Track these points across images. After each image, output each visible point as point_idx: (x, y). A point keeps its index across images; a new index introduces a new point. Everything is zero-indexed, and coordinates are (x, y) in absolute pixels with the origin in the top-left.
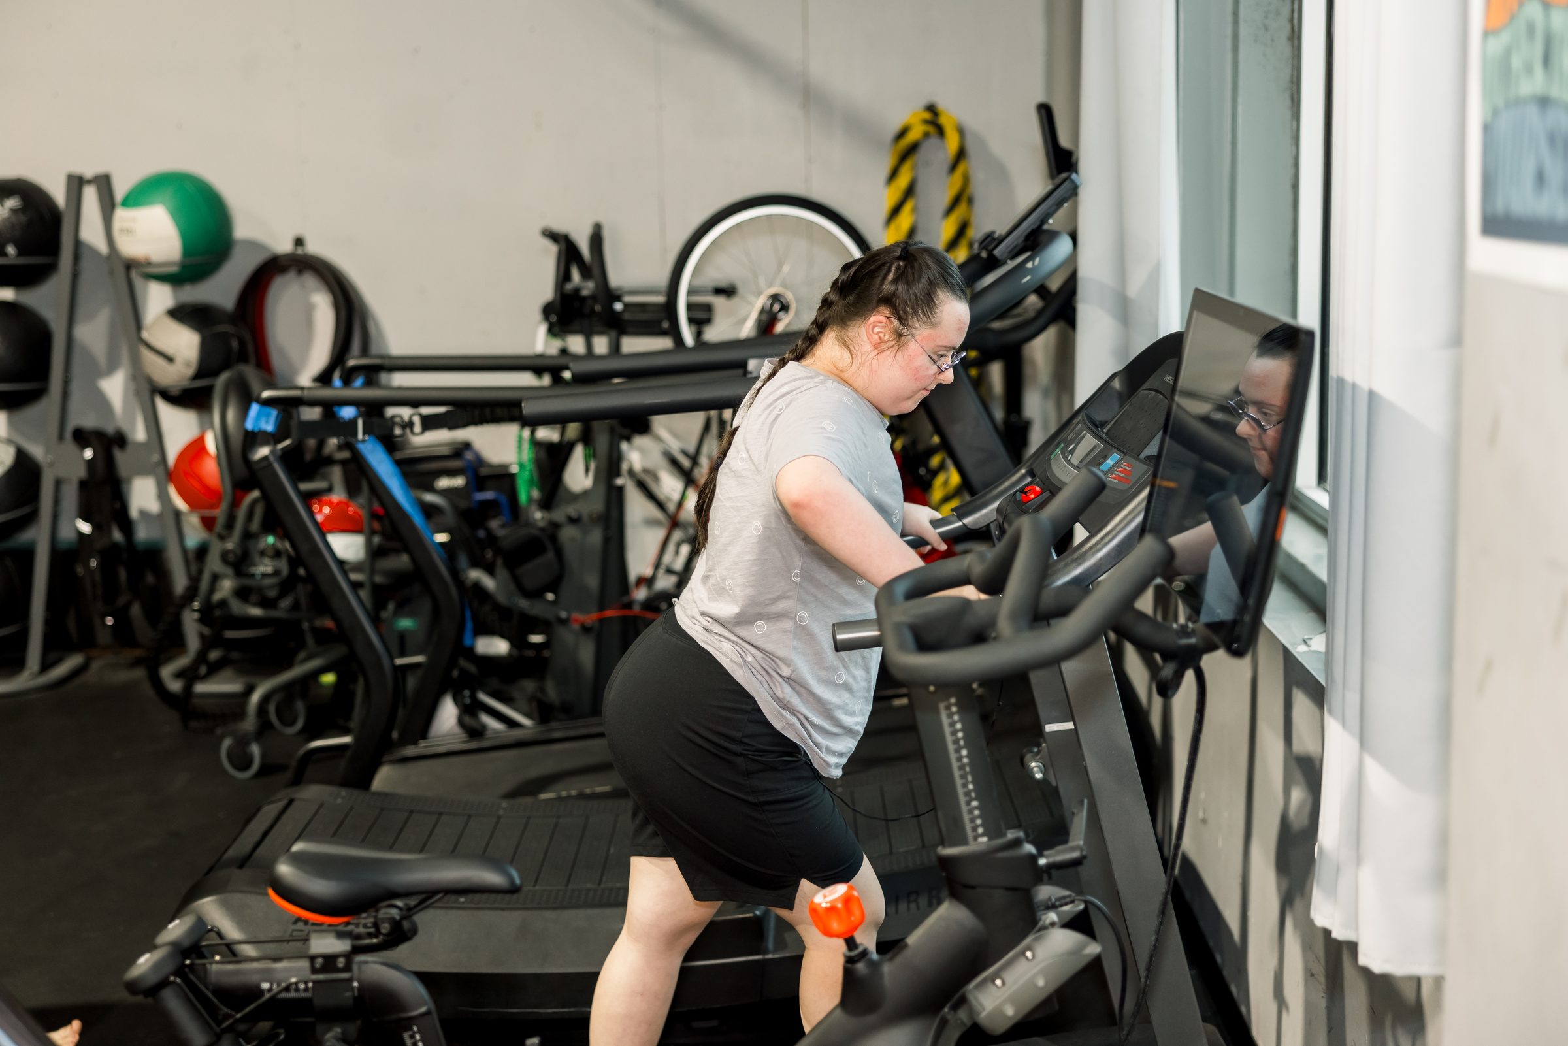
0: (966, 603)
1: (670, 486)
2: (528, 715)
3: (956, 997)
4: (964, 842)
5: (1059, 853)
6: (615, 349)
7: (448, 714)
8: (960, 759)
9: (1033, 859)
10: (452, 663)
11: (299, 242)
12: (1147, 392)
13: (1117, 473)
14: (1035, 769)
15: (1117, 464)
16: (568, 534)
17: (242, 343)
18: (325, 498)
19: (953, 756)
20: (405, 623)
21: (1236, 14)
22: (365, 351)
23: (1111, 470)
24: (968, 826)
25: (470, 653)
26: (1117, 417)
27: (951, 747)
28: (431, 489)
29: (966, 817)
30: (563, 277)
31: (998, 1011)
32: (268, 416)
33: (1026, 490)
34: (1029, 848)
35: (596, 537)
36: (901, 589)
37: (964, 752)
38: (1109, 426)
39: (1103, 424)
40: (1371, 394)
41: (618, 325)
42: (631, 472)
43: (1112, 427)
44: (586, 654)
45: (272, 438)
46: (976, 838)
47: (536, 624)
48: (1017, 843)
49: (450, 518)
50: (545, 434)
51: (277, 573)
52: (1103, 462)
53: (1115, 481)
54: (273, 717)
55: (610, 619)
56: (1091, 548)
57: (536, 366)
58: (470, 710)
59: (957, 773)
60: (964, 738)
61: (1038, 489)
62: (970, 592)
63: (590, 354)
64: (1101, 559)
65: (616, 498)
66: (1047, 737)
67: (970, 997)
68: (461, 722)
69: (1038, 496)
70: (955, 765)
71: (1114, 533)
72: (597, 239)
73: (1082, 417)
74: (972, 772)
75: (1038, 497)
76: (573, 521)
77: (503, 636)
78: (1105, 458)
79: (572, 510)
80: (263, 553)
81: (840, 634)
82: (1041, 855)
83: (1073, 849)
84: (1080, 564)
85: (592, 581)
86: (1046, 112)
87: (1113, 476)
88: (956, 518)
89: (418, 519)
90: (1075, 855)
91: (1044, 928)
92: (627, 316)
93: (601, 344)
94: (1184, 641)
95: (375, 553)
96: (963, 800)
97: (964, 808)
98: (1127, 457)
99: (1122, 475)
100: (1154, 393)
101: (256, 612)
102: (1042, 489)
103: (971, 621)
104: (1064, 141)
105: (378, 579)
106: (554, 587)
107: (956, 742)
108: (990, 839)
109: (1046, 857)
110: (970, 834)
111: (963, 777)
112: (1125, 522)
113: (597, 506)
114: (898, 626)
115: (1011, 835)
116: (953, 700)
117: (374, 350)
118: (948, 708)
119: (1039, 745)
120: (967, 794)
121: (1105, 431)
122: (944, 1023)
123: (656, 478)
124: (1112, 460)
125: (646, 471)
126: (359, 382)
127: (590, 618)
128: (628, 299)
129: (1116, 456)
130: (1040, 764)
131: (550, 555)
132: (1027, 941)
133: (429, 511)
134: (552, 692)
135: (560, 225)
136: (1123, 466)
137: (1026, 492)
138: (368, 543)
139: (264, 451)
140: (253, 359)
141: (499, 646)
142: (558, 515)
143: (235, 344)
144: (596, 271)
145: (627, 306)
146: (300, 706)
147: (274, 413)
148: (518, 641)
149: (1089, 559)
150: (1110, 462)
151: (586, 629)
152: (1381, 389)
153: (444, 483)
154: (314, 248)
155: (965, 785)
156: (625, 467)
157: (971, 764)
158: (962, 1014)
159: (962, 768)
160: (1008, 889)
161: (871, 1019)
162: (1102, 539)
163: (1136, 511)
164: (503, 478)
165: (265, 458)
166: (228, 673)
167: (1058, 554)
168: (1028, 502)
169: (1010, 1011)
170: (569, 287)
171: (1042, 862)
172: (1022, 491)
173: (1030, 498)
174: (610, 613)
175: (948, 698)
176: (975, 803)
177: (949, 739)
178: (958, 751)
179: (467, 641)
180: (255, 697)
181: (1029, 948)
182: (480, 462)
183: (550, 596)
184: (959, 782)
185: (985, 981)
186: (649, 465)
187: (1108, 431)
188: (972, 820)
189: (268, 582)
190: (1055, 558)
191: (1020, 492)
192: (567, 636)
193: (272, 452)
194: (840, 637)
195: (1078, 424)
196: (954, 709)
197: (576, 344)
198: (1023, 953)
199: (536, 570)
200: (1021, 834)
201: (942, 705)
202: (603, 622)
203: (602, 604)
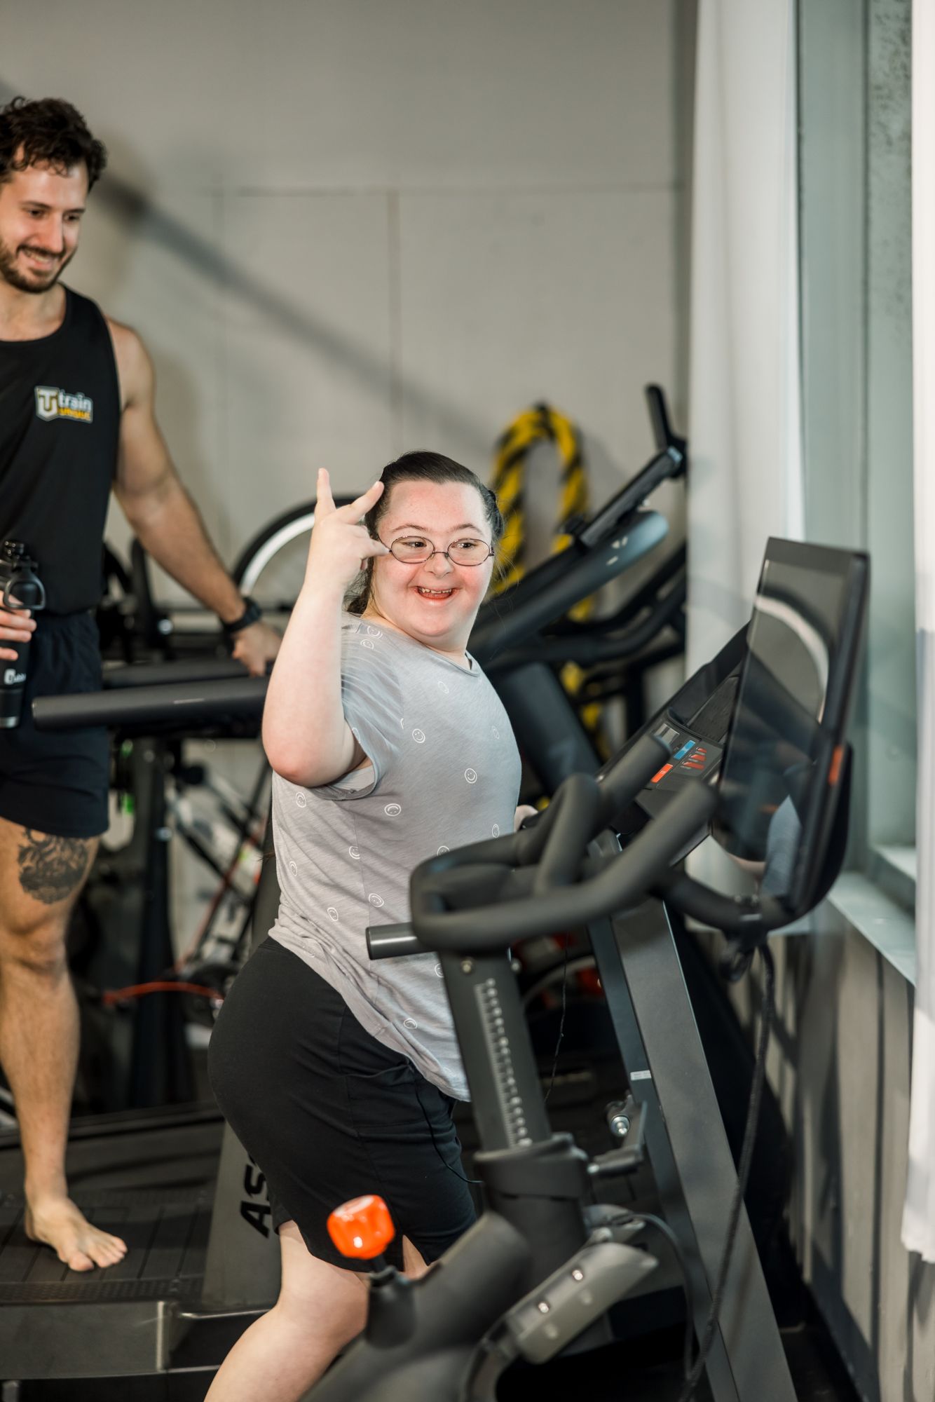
1: (224, 840)
3: (496, 1326)
4: (503, 1144)
5: (611, 1159)
8: (499, 1049)
9: (583, 1165)
12: (732, 679)
13: (691, 760)
14: (620, 1125)
15: (692, 751)
19: (491, 1046)
21: (866, 283)
23: (686, 757)
24: (509, 1127)
26: (702, 709)
27: (489, 1036)
29: (507, 1117)
31: (539, 1334)
34: (577, 1153)
35: (133, 899)
37: (504, 1042)
38: (692, 721)
39: (687, 719)
41: (163, 647)
42: (180, 828)
44: (122, 1039)
46: (518, 1139)
48: (563, 1146)
52: (678, 751)
53: (689, 768)
55: (151, 994)
59: (496, 1066)
60: (504, 1025)
65: (158, 854)
66: (632, 1086)
67: (512, 1324)
70: (493, 1057)
74: (514, 1065)
76: (110, 879)
78: (680, 746)
81: (374, 939)
82: (591, 1161)
83: (628, 1154)
85: (129, 952)
87: (688, 763)
90: (630, 1160)
91: (595, 1244)
92: (177, 640)
94: (747, 917)
96: (502, 1096)
97: (504, 1107)
98: (703, 742)
99: (696, 761)
107: (495, 1029)
108: (534, 1140)
109: (598, 1163)
110: (511, 1136)
111: (503, 1070)
113: (138, 862)
114: (427, 895)
115: (557, 1138)
116: (491, 982)
118: (485, 991)
119: (623, 1098)
120: (508, 1089)
121: (688, 723)
122: (482, 1357)
123: (208, 833)
124: (687, 748)
125: (199, 825)
127: (127, 994)
128: (178, 620)
129: (692, 743)
130: (626, 1119)
132: (575, 1260)
136: (698, 751)
144: (137, 582)
145: (177, 629)
150: (685, 750)
151: (121, 1010)
155: (505, 1080)
156: (171, 820)
157: (512, 1055)
158: (505, 1347)
159: (501, 1059)
160: (556, 1199)
161: (399, 1351)
167: (623, 848)
169: (552, 1333)
171: (593, 1169)
174: (152, 987)
175: (483, 980)
176: (516, 1101)
177: (487, 1027)
178: (497, 1040)
181: (578, 1267)
184: (498, 1076)
185: (527, 1306)
186: (202, 817)
187: (691, 725)
188: (514, 1120)
190: (621, 849)
192: (99, 1018)
194: (374, 943)
195: (660, 719)
196: (492, 992)
198: (570, 1273)
200: (568, 1137)
201: (478, 989)
202: (142, 999)
203: (142, 977)
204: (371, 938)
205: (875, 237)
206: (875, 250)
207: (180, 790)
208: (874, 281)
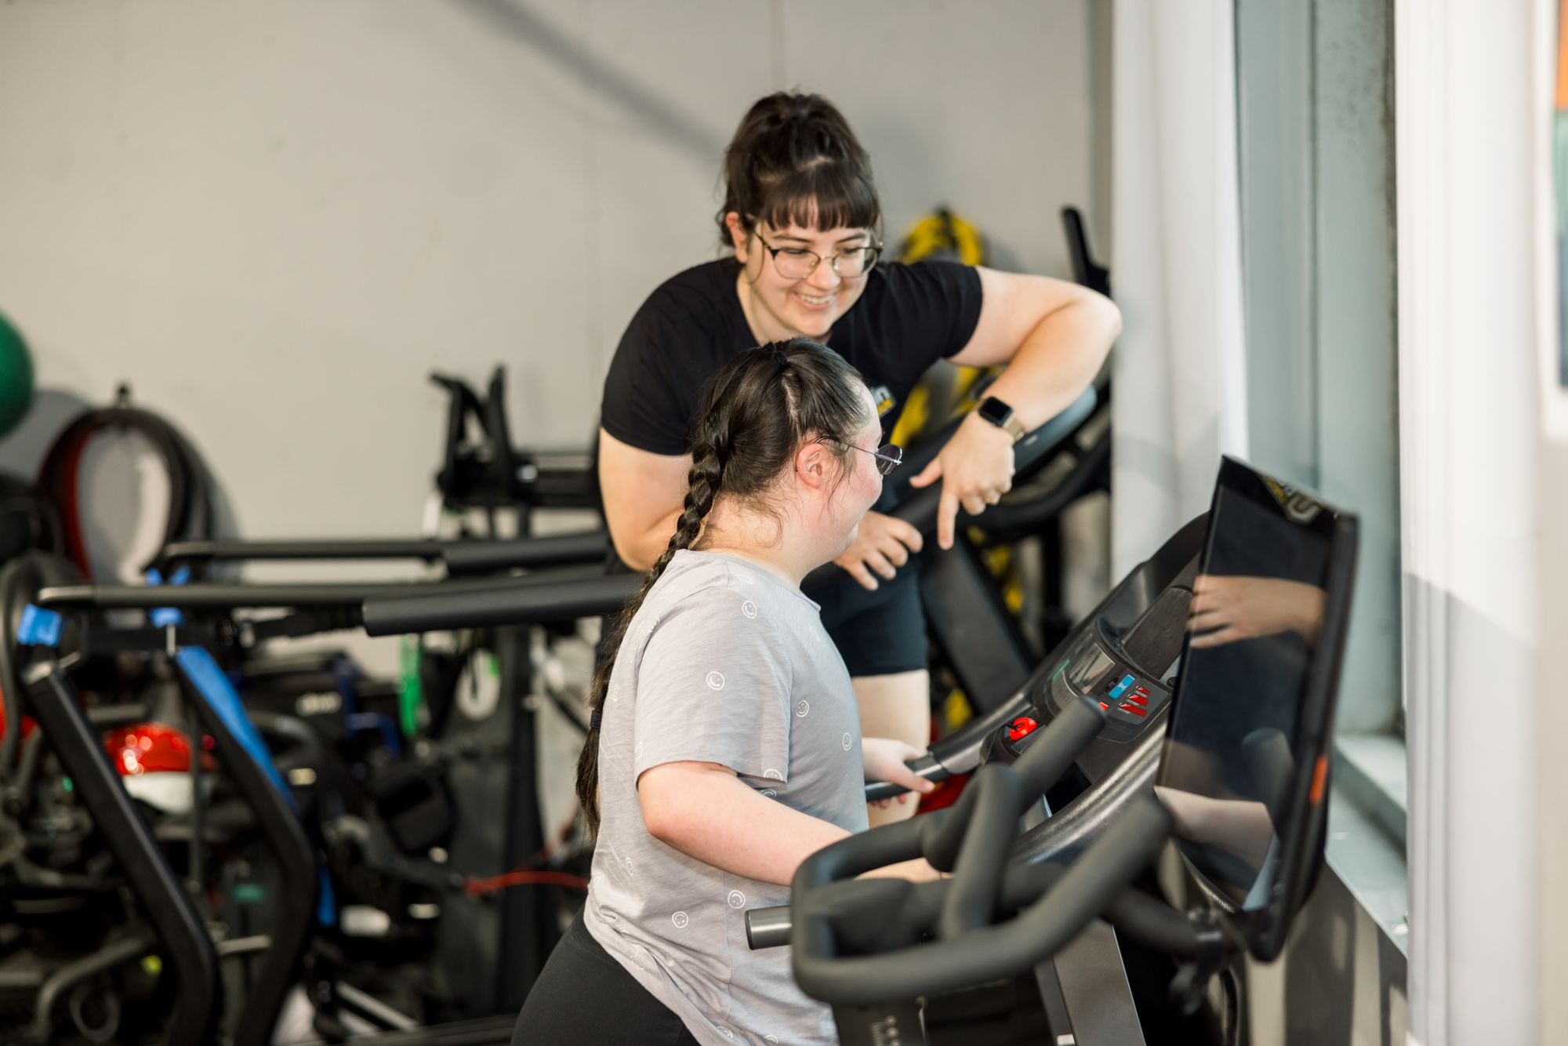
0: (906, 887)
2: (408, 1014)
6: (524, 528)
7: (299, 1013)
10: (305, 947)
11: (123, 391)
12: (1176, 590)
13: (1129, 701)
15: (1131, 689)
16: (463, 773)
17: (45, 524)
18: (142, 727)
20: (249, 893)
21: (1313, 92)
22: (209, 531)
23: (1123, 696)
25: (336, 933)
26: (1139, 623)
28: (291, 711)
30: (457, 433)
32: (48, 624)
33: (1014, 724)
35: (498, 777)
36: (828, 865)
38: (1129, 636)
39: (1124, 631)
40: (1449, 599)
41: (527, 499)
42: (550, 692)
43: (1132, 637)
44: (486, 931)
45: (54, 653)
47: (421, 893)
49: (313, 751)
50: (437, 640)
51: (76, 827)
52: (1113, 687)
53: (1128, 712)
54: (77, 1019)
55: (519, 886)
56: (1091, 805)
57: (425, 551)
58: (327, 1009)
61: (1032, 722)
62: (917, 870)
63: (492, 537)
64: (1105, 820)
65: (524, 726)
68: (316, 1025)
69: (1031, 732)
71: (1122, 784)
72: (498, 384)
73: (1096, 625)
75: (1031, 734)
76: (470, 756)
77: (379, 906)
78: (1116, 681)
79: (466, 741)
80: (58, 802)
81: (755, 925)
84: (1077, 828)
85: (494, 834)
86: (1073, 219)
87: (1125, 705)
88: (932, 760)
89: (258, 754)
92: (544, 487)
93: (507, 523)
94: (1205, 937)
95: (205, 803)
98: (1143, 681)
99: (1136, 704)
100: (1184, 591)
101: (51, 878)
102: (1037, 722)
103: (913, 911)
104: (1097, 256)
105: (211, 834)
106: (444, 842)
112: (1138, 768)
113: (501, 735)
114: (812, 920)
116: (891, 1020)
117: (222, 531)
118: (884, 1030)
121: (1123, 642)
124: (1124, 684)
125: (572, 689)
126: (181, 576)
127: (491, 883)
128: (546, 464)
129: (1130, 678)
131: (437, 803)
133: (277, 744)
134: (442, 983)
135: (452, 368)
136: (1138, 692)
137: (1016, 726)
138: (197, 790)
139: (42, 670)
140: (58, 543)
141: (371, 922)
142: (451, 746)
143: (35, 525)
144: (495, 428)
145: (542, 474)
146: (112, 1004)
147: (55, 619)
148: (399, 915)
149: (1088, 820)
150: (1122, 686)
151: (486, 899)
152: (1461, 592)
153: (312, 704)
154: (144, 398)
156: (538, 685)
162: (1107, 792)
163: (1151, 756)
164: (385, 697)
165: (44, 680)
166: (26, 957)
167: (1053, 812)
168: (1019, 739)
170: (463, 450)
172: (1012, 725)
173: (1020, 734)
174: (519, 878)
175: (885, 1017)
179: (326, 916)
180: (48, 994)
182: (358, 676)
183: (439, 855)
186: (574, 679)
187: (1128, 642)
189: (64, 840)
190: (1050, 815)
191: (1009, 726)
192: (462, 908)
193: (55, 671)
194: (755, 929)
195: (1089, 632)
196: (893, 1032)
197: (477, 521)
199: (417, 821)
201: (876, 1028)
202: (509, 890)
203: (508, 866)
204: (751, 924)
205: (1323, 39)
206: (1323, 54)
207: (550, 644)
208: (1322, 89)
